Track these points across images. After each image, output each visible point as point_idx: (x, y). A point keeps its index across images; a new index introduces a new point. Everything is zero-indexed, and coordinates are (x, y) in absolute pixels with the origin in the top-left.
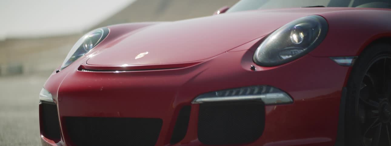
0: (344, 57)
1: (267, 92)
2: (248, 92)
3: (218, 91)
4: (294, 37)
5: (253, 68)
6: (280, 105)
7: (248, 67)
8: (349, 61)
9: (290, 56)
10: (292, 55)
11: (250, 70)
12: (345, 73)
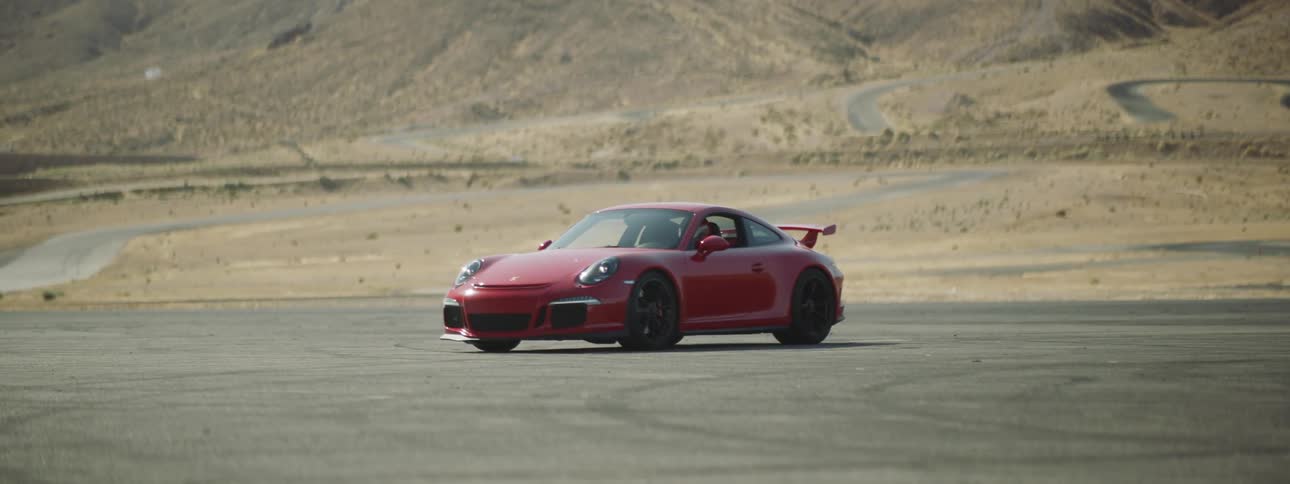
0: (629, 280)
1: (588, 299)
2: (577, 299)
3: (562, 298)
4: (602, 269)
5: (580, 286)
6: (595, 307)
7: (578, 285)
8: (632, 282)
10: (600, 279)
11: (578, 287)
12: (629, 289)
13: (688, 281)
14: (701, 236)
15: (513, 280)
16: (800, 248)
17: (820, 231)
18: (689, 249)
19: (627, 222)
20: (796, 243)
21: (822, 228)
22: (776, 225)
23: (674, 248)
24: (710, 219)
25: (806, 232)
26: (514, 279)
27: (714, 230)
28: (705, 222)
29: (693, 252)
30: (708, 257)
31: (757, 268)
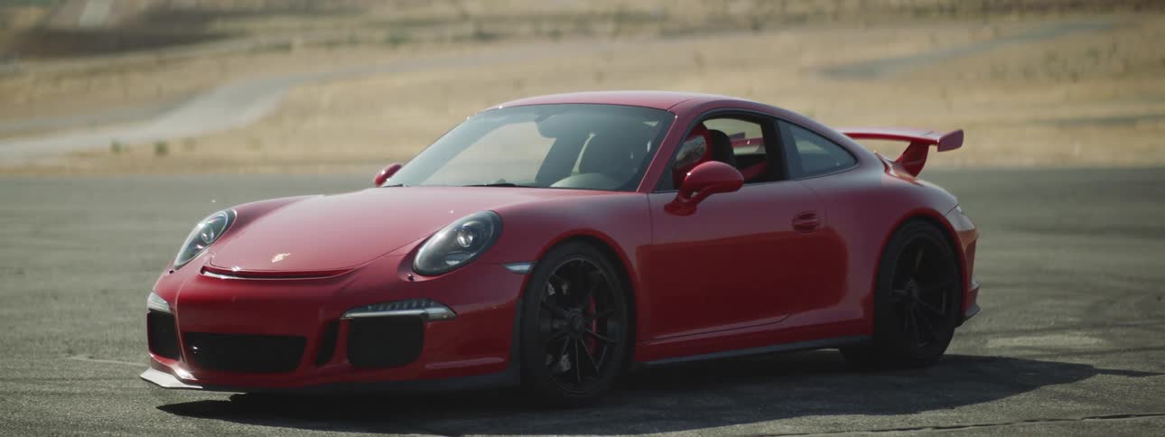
0: (520, 262)
1: (428, 306)
2: (405, 306)
3: (371, 305)
4: (462, 239)
5: (411, 278)
6: (439, 321)
7: (405, 277)
8: (526, 267)
9: (457, 262)
10: (460, 260)
11: (407, 280)
12: (520, 282)
13: (652, 255)
14: (690, 161)
15: (278, 260)
16: (894, 178)
17: (934, 142)
18: (657, 189)
19: (546, 133)
20: (887, 168)
21: (937, 138)
22: (840, 130)
23: (629, 187)
24: (711, 125)
25: (907, 144)
26: (279, 258)
27: (719, 145)
28: (699, 129)
29: (671, 196)
30: (700, 205)
31: (805, 221)
